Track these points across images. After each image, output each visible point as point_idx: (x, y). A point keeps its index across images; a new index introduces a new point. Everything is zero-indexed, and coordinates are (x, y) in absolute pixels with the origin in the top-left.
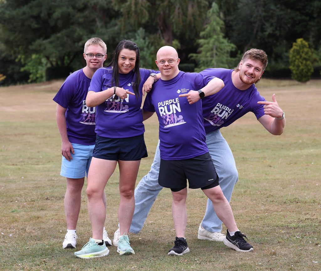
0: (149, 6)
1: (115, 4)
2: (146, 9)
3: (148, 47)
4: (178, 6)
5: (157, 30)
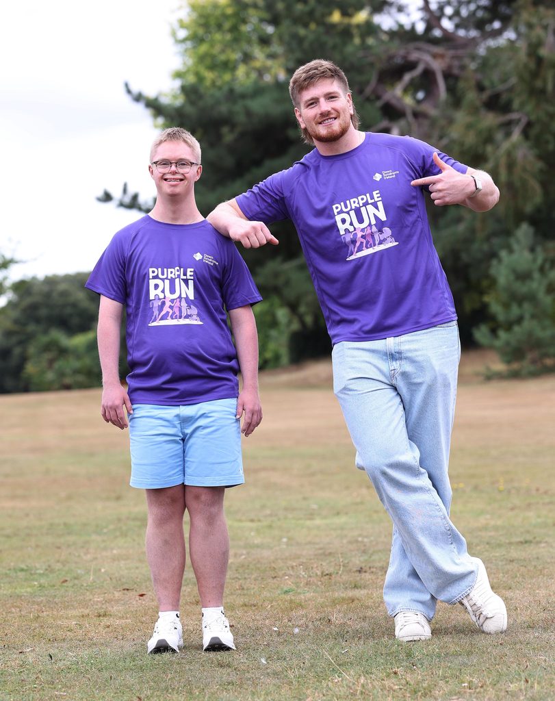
0: (541, 171)
2: (534, 177)
3: (542, 270)
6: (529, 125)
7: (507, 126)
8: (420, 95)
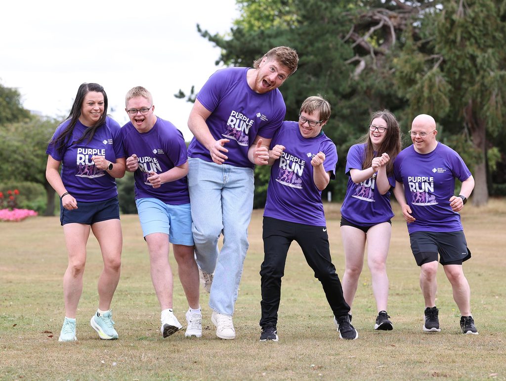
0: (450, 91)
1: (399, 88)
2: (445, 95)
4: (495, 91)
5: (463, 128)
6: (444, 62)
7: (431, 62)
8: (381, 42)
